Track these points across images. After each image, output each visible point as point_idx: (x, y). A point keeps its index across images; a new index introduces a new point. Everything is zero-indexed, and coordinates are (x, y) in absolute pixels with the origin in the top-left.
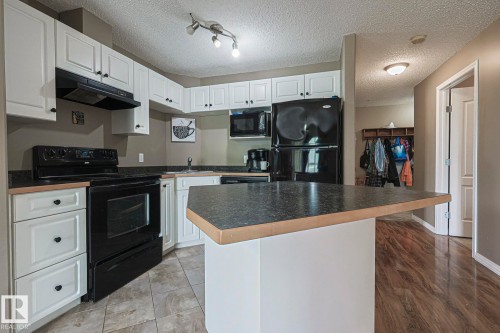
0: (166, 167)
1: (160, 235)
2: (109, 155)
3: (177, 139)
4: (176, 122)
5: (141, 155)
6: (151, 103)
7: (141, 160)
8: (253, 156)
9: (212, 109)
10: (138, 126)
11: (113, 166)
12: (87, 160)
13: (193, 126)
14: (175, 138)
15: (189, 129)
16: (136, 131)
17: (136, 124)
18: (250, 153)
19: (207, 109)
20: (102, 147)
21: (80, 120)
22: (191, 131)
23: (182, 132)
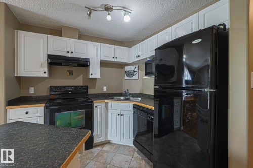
0: (122, 93)
3: (128, 78)
4: (127, 68)
5: (105, 87)
7: (105, 90)
10: (91, 74)
12: (70, 91)
13: (136, 69)
14: (126, 77)
15: (134, 71)
16: (91, 77)
20: (82, 85)
21: (71, 73)
22: (135, 73)
23: (131, 74)
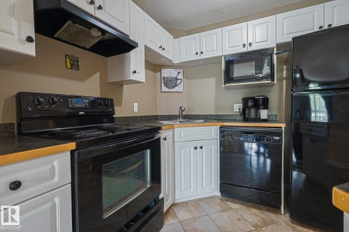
0: (157, 116)
1: (161, 196)
2: (105, 105)
3: (167, 90)
4: (166, 73)
5: (136, 105)
6: (147, 49)
7: (136, 110)
8: (250, 104)
9: (203, 57)
10: (135, 72)
11: (110, 116)
12: (81, 109)
13: (180, 76)
14: (164, 89)
15: (177, 79)
16: (133, 77)
17: (132, 70)
18: (245, 101)
19: (198, 57)
20: (98, 95)
21: (75, 64)
22: (179, 81)
23: (171, 83)
